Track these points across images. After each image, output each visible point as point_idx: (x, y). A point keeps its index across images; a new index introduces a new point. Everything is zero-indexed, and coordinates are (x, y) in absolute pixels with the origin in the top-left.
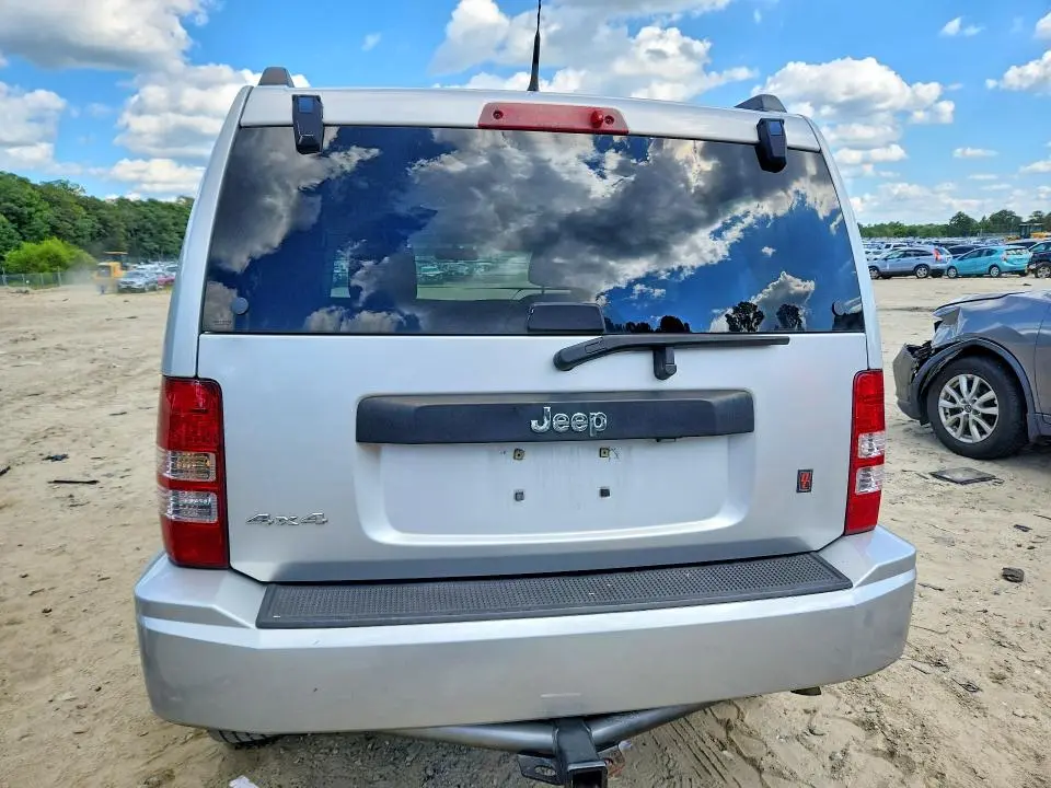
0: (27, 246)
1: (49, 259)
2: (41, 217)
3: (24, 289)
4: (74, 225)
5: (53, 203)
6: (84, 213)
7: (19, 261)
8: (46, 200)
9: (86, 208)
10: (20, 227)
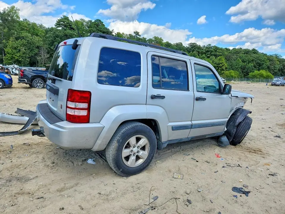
0: (256, 71)
1: (260, 75)
2: (265, 64)
3: (249, 82)
4: (274, 66)
5: (270, 60)
6: (279, 63)
7: (252, 75)
8: (269, 59)
9: (280, 62)
10: (259, 67)
